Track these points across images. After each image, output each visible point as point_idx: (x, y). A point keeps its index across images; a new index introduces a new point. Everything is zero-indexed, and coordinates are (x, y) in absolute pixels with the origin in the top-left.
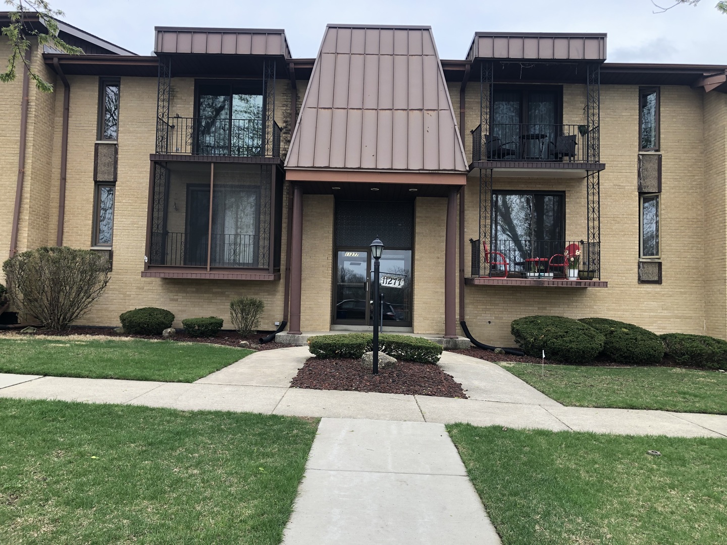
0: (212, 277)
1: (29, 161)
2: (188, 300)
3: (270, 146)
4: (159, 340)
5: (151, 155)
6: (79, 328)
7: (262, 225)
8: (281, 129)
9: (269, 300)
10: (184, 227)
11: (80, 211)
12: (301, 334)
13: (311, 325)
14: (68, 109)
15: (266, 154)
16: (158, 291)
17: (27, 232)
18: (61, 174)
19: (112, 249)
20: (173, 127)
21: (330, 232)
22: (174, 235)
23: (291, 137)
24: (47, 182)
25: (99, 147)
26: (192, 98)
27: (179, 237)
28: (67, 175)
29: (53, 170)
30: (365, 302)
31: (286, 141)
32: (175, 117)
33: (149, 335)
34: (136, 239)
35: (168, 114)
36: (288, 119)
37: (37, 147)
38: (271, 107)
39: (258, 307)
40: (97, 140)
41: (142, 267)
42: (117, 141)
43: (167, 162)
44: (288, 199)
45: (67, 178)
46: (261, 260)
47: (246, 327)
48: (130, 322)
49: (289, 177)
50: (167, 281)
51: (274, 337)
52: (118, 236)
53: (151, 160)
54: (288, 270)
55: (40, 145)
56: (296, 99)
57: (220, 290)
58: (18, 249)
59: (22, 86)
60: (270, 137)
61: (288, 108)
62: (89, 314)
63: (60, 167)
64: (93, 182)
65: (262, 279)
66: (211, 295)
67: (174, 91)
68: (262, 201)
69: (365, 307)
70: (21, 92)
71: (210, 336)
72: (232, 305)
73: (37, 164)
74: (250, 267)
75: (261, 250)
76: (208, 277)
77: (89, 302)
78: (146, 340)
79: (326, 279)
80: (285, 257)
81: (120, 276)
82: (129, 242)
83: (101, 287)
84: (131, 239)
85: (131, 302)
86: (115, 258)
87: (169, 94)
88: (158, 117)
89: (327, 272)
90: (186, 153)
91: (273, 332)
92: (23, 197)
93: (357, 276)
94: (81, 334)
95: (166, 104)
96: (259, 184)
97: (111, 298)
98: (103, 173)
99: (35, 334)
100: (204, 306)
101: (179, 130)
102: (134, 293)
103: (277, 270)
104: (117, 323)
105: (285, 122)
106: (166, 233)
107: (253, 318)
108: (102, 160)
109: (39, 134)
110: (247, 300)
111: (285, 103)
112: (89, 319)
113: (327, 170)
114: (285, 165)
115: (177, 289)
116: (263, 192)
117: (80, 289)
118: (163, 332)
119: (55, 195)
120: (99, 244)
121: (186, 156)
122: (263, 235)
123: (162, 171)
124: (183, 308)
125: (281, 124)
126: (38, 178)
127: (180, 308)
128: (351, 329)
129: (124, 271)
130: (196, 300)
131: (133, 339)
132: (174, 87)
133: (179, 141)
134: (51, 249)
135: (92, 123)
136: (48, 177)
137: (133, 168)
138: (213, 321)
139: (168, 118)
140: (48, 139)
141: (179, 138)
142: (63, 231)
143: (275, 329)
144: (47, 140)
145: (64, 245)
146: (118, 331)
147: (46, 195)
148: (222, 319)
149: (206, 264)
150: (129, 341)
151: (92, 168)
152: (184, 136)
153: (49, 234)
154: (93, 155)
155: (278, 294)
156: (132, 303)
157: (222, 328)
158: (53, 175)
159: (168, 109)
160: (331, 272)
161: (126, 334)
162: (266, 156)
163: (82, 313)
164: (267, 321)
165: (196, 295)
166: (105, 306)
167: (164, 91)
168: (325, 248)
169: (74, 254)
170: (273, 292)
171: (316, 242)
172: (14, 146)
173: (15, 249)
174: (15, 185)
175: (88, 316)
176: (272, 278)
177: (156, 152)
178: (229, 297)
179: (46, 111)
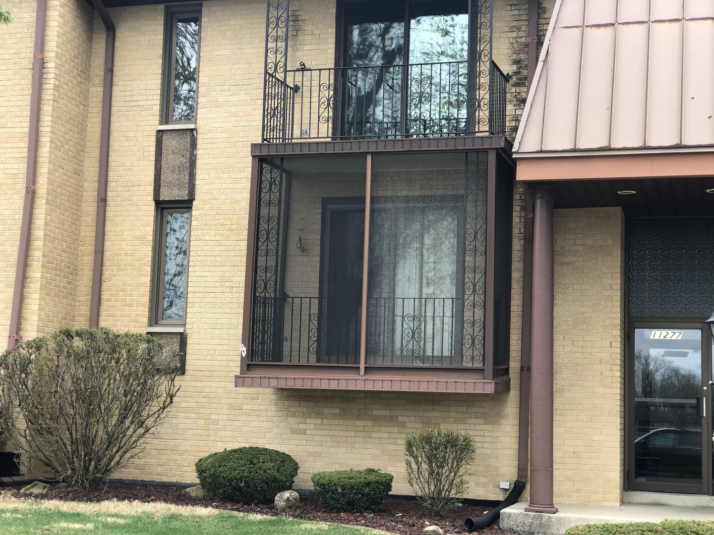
0: (369, 387)
1: (43, 170)
2: (325, 432)
3: (484, 114)
4: (265, 516)
5: (254, 146)
6: (126, 484)
7: (469, 275)
8: (507, 78)
9: (486, 433)
10: (317, 285)
11: (129, 258)
12: (556, 512)
13: (578, 491)
14: (112, 71)
15: (477, 130)
16: (270, 414)
17: (37, 302)
18: (98, 192)
19: (185, 330)
20: (296, 89)
21: (615, 287)
22: (297, 302)
23: (528, 92)
24: (75, 207)
25: (164, 137)
26: (332, 31)
27: (305, 306)
28: (109, 194)
29: (86, 185)
30: (700, 433)
31: (518, 100)
32: (298, 70)
33: (248, 504)
34: (228, 310)
35: (285, 65)
36: (522, 56)
37: (58, 143)
38: (484, 32)
39: (462, 450)
40: (161, 123)
41: (236, 367)
42: (196, 123)
43: (282, 158)
44: (522, 220)
45: (109, 199)
46: (467, 352)
47: (440, 492)
48: (214, 476)
49: (524, 173)
50: (285, 393)
51: (496, 518)
52: (196, 305)
53: (253, 156)
54: (526, 369)
55: (62, 140)
56: (539, 14)
57: (387, 413)
58: (22, 333)
59: (34, 35)
60: (484, 94)
61: (522, 34)
62: (144, 457)
63: (96, 179)
64: (154, 202)
65: (470, 390)
66: (370, 423)
67: (298, 21)
68: (468, 226)
69: (700, 445)
70: (32, 45)
71: (367, 509)
72: (409, 445)
73: (57, 174)
74: (446, 365)
75: (468, 329)
76: (360, 386)
77: (142, 435)
78: (242, 514)
79: (609, 391)
80: (520, 342)
81: (199, 384)
82: (216, 316)
83: (161, 405)
84: (219, 310)
85: (220, 433)
86: (190, 348)
87: (287, 26)
88: (266, 72)
89: (610, 374)
90: (318, 138)
91: (496, 505)
92: (33, 238)
93: (682, 372)
94: (123, 499)
95: (281, 45)
96: (462, 192)
97: (182, 426)
98: (171, 185)
99: (43, 497)
100: (357, 446)
101: (306, 94)
102: (225, 417)
103: (500, 370)
104: (190, 476)
105: (517, 62)
106: (282, 298)
107: (452, 474)
108: (171, 160)
109: (60, 119)
110: (439, 435)
111: (516, 23)
112: (141, 468)
113: (605, 154)
114: (514, 150)
115: (305, 410)
116: (470, 208)
117: (125, 411)
118: (277, 498)
119: (88, 232)
120: (162, 322)
121: (317, 143)
122: (472, 298)
123: (274, 176)
124: (316, 449)
125: (507, 68)
126: (58, 201)
127: (310, 449)
128: (669, 502)
129: (207, 373)
130: (341, 433)
131: (216, 512)
132: (299, 13)
133: (306, 115)
134: (78, 334)
135: (152, 92)
136: (77, 198)
137: (224, 173)
138: (372, 478)
139: (286, 71)
140: (77, 127)
141: (306, 110)
142: (100, 298)
143: (501, 497)
144: (76, 130)
145: (102, 324)
146: (193, 494)
147: (72, 232)
148: (390, 475)
149: (357, 361)
150: (208, 517)
151: (151, 178)
152: (315, 106)
153: (77, 303)
154: (154, 153)
155: (504, 422)
156: (221, 437)
157: (390, 493)
158: (85, 194)
159: (286, 54)
160: (618, 374)
161: (204, 501)
162: (477, 135)
163: (128, 455)
164: (483, 480)
165: (341, 422)
166: (172, 443)
167: (278, 20)
168: (604, 321)
169: (114, 342)
170: (494, 417)
171: (583, 309)
172: (19, 145)
173: (17, 334)
174: (19, 216)
175: (142, 462)
176: (490, 388)
177: (264, 140)
178: (404, 427)
179: (74, 77)
